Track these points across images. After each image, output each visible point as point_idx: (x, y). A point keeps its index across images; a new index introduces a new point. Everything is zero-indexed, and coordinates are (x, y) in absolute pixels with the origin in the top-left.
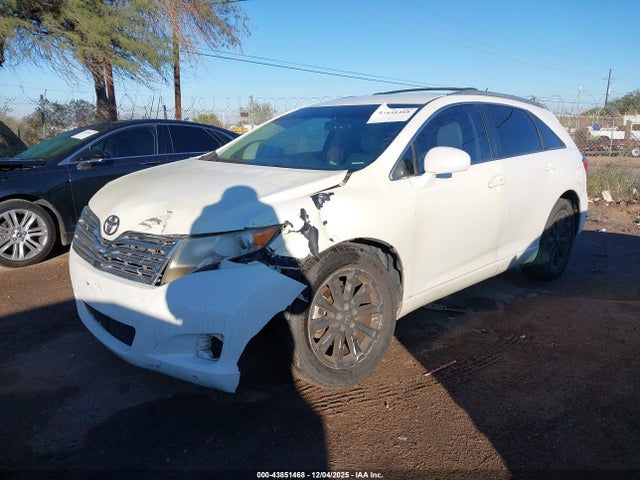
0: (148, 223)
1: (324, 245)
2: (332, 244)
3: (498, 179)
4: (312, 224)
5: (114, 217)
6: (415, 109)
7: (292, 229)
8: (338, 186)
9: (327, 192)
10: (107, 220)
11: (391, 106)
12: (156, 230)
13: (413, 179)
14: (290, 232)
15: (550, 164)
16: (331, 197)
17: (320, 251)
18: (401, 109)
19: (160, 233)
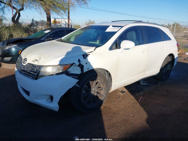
0: (34, 61)
1: (85, 70)
2: (88, 70)
3: (146, 50)
4: (82, 64)
5: (26, 58)
6: (120, 28)
7: (75, 65)
8: (92, 52)
9: (88, 54)
10: (24, 59)
11: (113, 26)
12: (36, 63)
13: (117, 50)
14: (75, 66)
15: (165, 45)
16: (89, 55)
17: (84, 72)
18: (116, 28)
19: (37, 64)
